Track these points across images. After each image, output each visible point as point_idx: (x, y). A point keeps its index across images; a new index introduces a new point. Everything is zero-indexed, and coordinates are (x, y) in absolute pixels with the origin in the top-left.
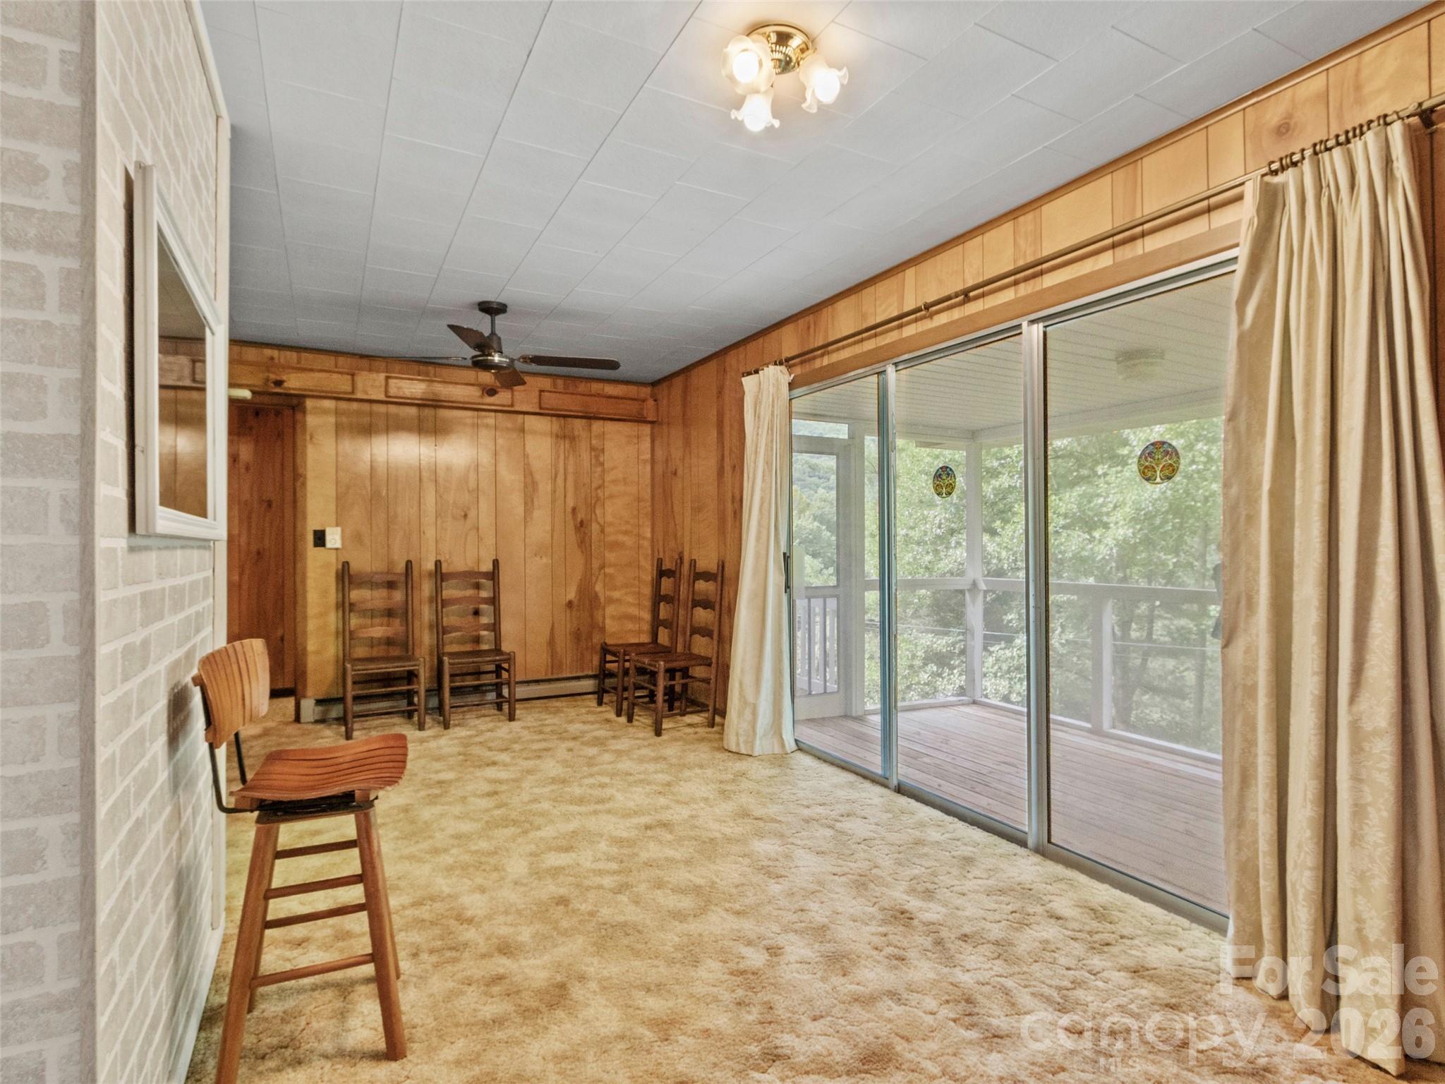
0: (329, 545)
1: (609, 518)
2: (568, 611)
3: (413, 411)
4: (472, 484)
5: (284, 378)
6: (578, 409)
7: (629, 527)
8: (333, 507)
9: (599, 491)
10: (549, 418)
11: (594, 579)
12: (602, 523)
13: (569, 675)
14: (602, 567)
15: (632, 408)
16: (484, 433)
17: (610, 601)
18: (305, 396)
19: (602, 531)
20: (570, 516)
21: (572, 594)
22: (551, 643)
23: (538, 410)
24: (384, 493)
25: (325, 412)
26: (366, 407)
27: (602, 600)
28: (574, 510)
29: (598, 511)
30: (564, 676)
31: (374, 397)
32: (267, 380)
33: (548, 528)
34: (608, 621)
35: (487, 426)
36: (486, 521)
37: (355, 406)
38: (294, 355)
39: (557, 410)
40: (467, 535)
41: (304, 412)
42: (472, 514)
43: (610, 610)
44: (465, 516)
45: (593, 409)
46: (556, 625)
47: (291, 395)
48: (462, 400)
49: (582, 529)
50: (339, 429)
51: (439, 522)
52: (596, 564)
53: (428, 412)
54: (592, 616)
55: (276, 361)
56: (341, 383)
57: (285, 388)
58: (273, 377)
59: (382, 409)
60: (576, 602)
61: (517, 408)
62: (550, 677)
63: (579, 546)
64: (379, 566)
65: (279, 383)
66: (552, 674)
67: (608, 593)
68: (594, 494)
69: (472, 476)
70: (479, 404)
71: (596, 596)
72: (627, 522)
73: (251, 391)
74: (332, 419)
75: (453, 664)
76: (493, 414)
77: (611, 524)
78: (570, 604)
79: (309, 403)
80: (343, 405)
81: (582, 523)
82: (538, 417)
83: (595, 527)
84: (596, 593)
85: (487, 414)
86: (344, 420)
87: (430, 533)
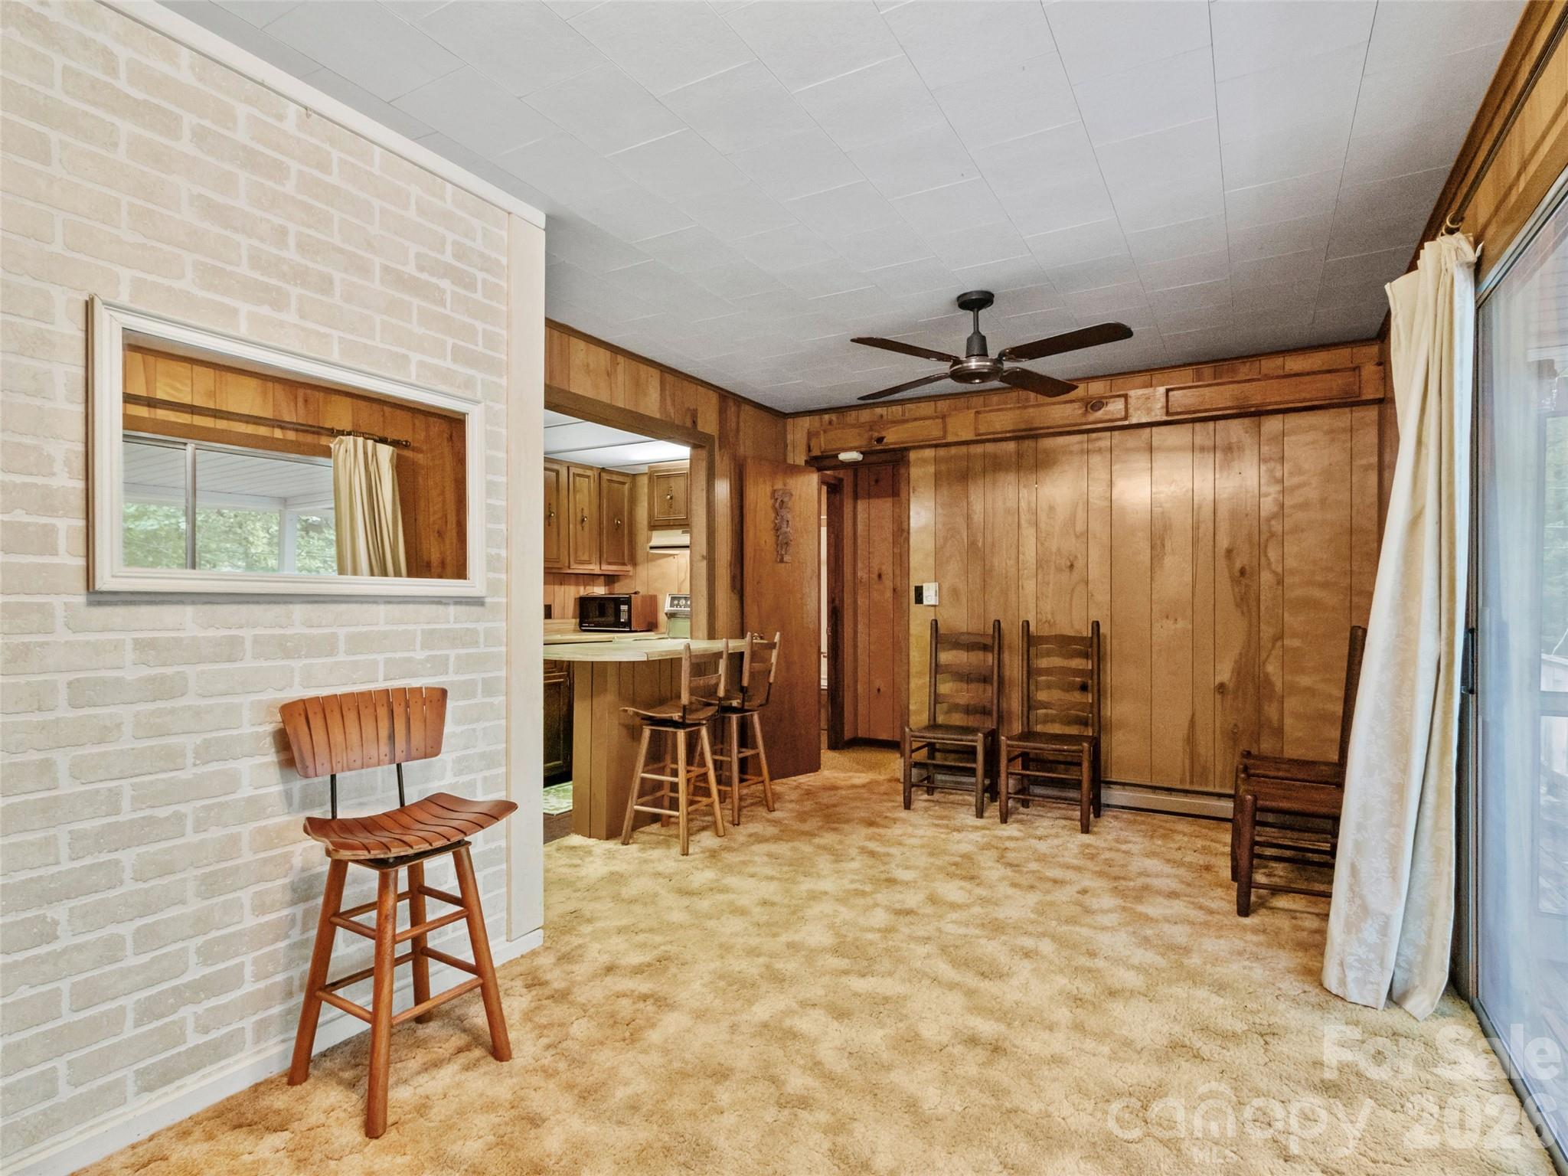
0: (925, 602)
1: (1291, 563)
2: (1218, 696)
3: (1011, 446)
4: (1080, 527)
5: (884, 434)
6: (1229, 404)
7: (1331, 577)
8: (931, 561)
9: (1273, 522)
10: (1190, 425)
11: (1264, 655)
12: (1279, 570)
13: (1218, 790)
14: (1279, 637)
15: (1334, 384)
16: (1096, 460)
17: (1292, 689)
18: (907, 449)
19: (1280, 582)
20: (1222, 563)
21: (1225, 674)
22: (1191, 740)
23: (1165, 418)
24: (980, 544)
25: (925, 461)
26: (963, 449)
27: (1278, 685)
28: (1229, 552)
29: (1273, 554)
30: (1210, 789)
31: (964, 438)
32: (871, 438)
33: (1188, 578)
34: (1288, 721)
35: (1100, 450)
36: (1097, 570)
37: (953, 450)
38: (899, 408)
39: (1195, 412)
40: (1073, 590)
41: (907, 464)
42: (1080, 564)
43: (1292, 703)
44: (1072, 566)
45: (1257, 399)
46: (1198, 715)
47: (894, 450)
48: (1061, 423)
49: (1244, 581)
50: (938, 479)
51: (1040, 577)
52: (1267, 632)
53: (1028, 444)
54: (1259, 710)
55: (885, 418)
56: (931, 430)
57: (887, 444)
58: (876, 435)
59: (978, 449)
60: (1231, 686)
61: (1134, 420)
62: (1187, 787)
63: (1238, 605)
64: (975, 626)
65: (880, 440)
66: (1192, 782)
67: (1288, 678)
68: (1264, 528)
69: (1081, 515)
70: (1086, 424)
71: (1268, 682)
72: (1330, 569)
73: (862, 453)
74: (931, 469)
75: (1012, 746)
76: (1108, 434)
77: (1292, 573)
78: (1221, 688)
79: (913, 455)
80: (942, 452)
81: (1242, 572)
82: (1168, 428)
83: (1266, 577)
84: (1267, 675)
85: (1100, 434)
86: (943, 467)
87: (1030, 586)
